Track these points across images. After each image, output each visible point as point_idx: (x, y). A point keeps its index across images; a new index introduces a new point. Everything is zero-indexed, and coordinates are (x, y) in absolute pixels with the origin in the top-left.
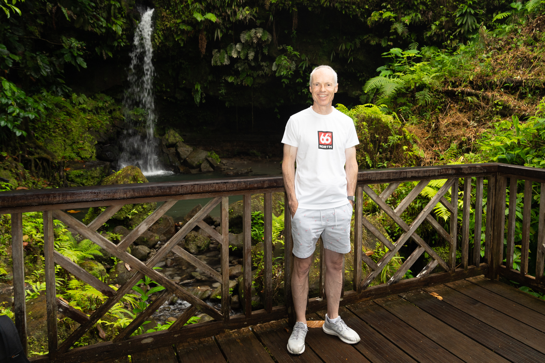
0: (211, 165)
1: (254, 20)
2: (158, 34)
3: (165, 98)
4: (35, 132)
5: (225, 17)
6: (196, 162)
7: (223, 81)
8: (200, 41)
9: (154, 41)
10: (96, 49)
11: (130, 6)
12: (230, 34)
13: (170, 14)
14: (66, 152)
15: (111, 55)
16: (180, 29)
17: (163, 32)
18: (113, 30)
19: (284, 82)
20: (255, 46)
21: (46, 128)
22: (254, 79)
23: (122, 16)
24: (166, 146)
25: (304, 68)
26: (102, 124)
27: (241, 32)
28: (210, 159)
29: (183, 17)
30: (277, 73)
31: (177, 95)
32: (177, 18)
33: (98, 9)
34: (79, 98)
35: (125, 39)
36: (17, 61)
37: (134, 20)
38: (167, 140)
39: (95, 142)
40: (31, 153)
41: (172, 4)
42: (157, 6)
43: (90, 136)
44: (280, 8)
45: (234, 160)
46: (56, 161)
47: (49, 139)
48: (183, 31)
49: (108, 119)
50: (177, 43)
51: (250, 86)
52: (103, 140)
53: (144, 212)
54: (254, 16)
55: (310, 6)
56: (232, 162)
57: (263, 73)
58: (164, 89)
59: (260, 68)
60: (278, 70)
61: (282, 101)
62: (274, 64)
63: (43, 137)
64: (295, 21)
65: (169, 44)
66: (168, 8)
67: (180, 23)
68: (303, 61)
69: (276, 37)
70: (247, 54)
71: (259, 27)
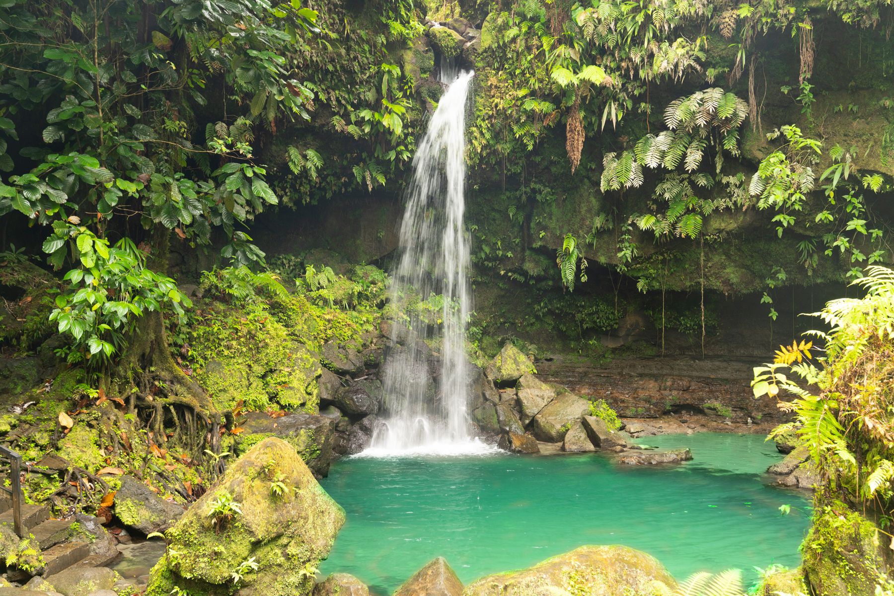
0: (592, 436)
1: (698, 68)
2: (479, 127)
3: (502, 273)
4: (191, 345)
5: (627, 70)
6: (558, 427)
7: (631, 228)
8: (568, 135)
9: (472, 144)
10: (354, 170)
11: (423, 70)
12: (644, 113)
13: (506, 80)
14: (251, 391)
15: (382, 180)
16: (525, 111)
17: (491, 122)
18: (384, 126)
19: (780, 223)
20: (703, 133)
21: (212, 338)
22: (706, 219)
23: (405, 96)
24: (496, 383)
25: (835, 183)
26: (355, 332)
27: (667, 103)
28: (591, 420)
29: (532, 81)
30: (762, 201)
31: (529, 266)
32: (519, 86)
33: (357, 84)
34: (320, 276)
35: (411, 143)
36: (130, 194)
37: (429, 100)
38: (499, 369)
39: (316, 370)
40: (160, 393)
41: (510, 56)
42: (480, 65)
43: (309, 357)
44: (765, 30)
45: (660, 423)
46: (208, 412)
47: (215, 361)
48: (532, 116)
49: (371, 320)
50: (519, 144)
51: (693, 237)
52: (353, 367)
53: (287, 565)
54: (697, 60)
55: (847, 10)
56: (655, 430)
57: (730, 204)
58: (501, 253)
59: (721, 190)
60: (766, 193)
61: (782, 276)
62: (755, 177)
63: (205, 359)
64: (806, 57)
65: (504, 148)
66: (501, 67)
67: (525, 97)
68: (836, 162)
69: (758, 105)
70: (684, 156)
71: (714, 86)
